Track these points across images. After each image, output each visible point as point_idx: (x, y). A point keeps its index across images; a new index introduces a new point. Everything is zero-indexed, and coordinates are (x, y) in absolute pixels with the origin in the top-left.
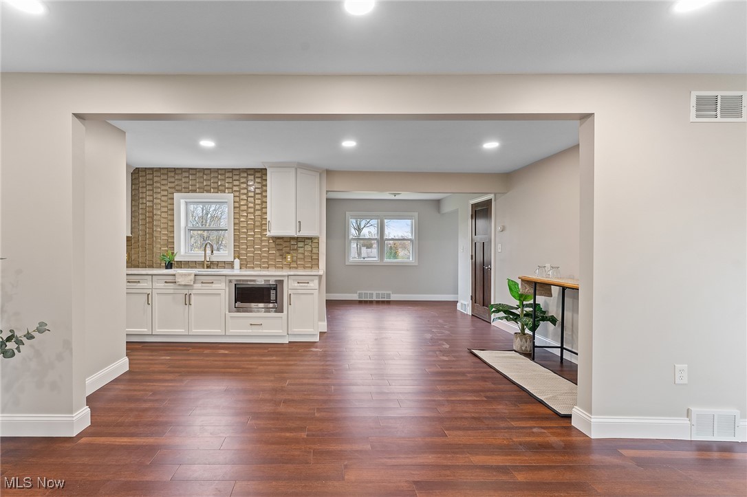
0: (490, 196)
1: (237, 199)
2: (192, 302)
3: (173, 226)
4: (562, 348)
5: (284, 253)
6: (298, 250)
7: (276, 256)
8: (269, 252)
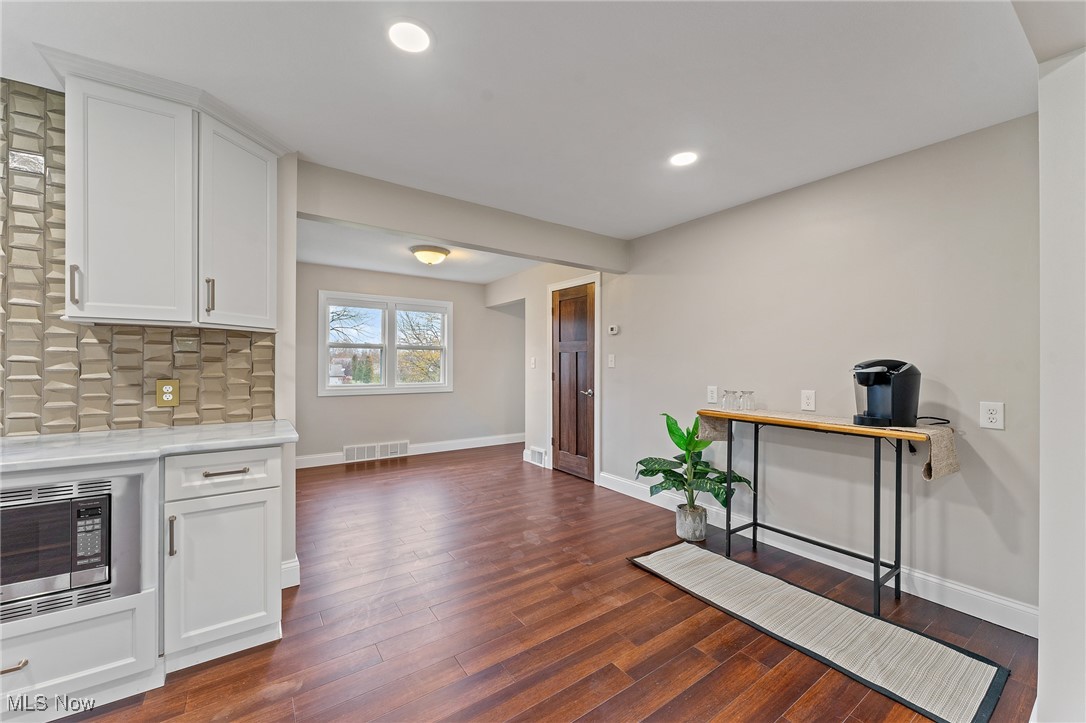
0: (592, 277)
4: (755, 525)
5: (148, 377)
6: (201, 369)
7: (113, 387)
8: (82, 376)
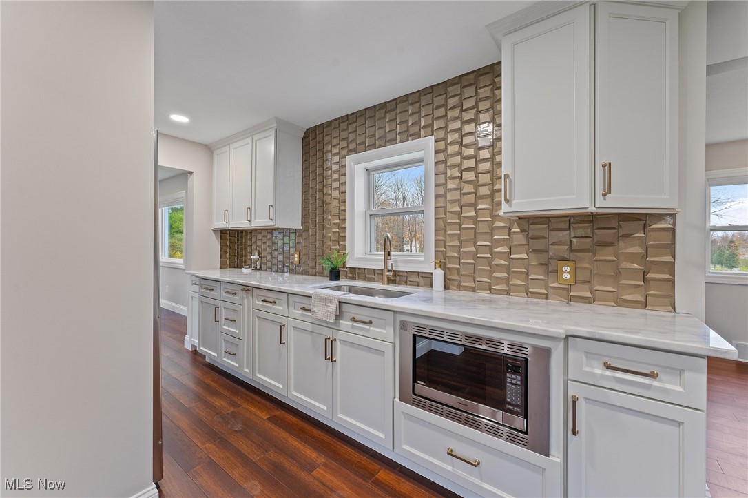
1: (442, 145)
2: (338, 357)
3: (345, 211)
5: (552, 258)
6: (594, 253)
7: (529, 265)
8: (512, 256)
